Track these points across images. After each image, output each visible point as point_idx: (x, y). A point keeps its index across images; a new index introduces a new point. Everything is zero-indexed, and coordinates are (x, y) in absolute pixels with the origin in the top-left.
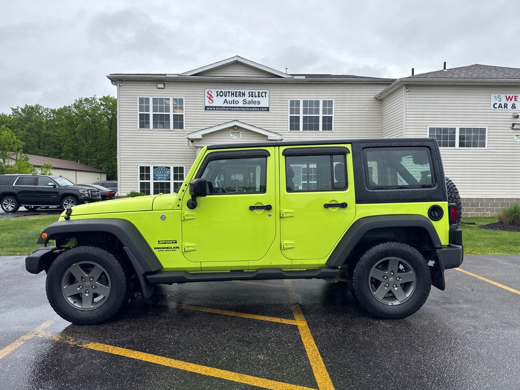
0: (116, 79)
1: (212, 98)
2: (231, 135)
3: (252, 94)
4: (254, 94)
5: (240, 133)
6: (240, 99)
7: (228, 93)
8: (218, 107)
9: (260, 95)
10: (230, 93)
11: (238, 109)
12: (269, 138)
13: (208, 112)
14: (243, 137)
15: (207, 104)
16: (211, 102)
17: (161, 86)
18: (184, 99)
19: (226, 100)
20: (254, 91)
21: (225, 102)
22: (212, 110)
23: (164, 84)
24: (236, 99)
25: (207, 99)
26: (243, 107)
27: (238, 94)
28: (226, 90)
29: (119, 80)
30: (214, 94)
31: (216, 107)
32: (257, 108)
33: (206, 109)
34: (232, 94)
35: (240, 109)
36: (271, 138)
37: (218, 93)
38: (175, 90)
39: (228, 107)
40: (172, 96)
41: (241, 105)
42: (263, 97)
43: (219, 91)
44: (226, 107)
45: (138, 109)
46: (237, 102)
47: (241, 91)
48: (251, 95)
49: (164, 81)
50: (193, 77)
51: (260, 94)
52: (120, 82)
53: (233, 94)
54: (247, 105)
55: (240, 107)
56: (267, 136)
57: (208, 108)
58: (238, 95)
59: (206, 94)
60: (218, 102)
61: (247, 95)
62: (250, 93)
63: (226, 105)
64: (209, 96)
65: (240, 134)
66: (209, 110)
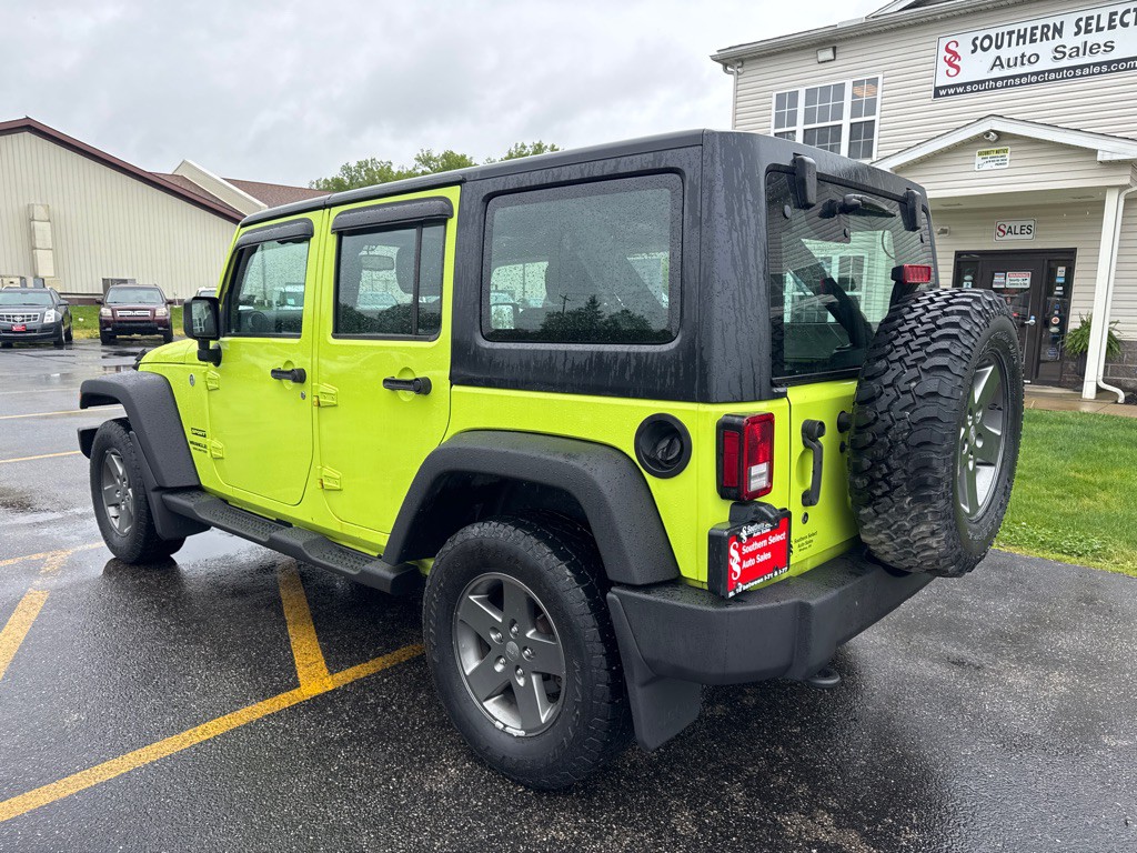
0: (733, 60)
1: (956, 62)
2: (979, 160)
3: (1088, 25)
4: (1094, 22)
5: (1005, 151)
6: (1045, 48)
7: (1006, 38)
8: (971, 83)
9: (1117, 22)
10: (1015, 37)
11: (1034, 78)
12: (1099, 158)
13: (943, 103)
14: (1015, 164)
15: (943, 81)
16: (953, 71)
17: (828, 54)
18: (880, 76)
19: (999, 58)
20: (1095, 13)
21: (994, 65)
22: (956, 93)
23: (834, 49)
24: (1029, 49)
25: (943, 66)
26: (1050, 71)
27: (1038, 32)
28: (1000, 31)
29: (738, 61)
30: (964, 47)
31: (964, 85)
32: (1100, 64)
33: (937, 95)
34: (1019, 37)
35: (1042, 77)
36: (1107, 157)
37: (978, 43)
38: (860, 59)
39: (1002, 79)
40: (851, 77)
41: (1046, 63)
42: (1125, 25)
43: (981, 35)
44: (995, 80)
45: (773, 124)
46: (1033, 60)
47: (1050, 22)
48: (1084, 27)
49: (835, 41)
50: (905, 12)
51: (1117, 18)
52: (740, 64)
53: (1024, 37)
54: (1066, 63)
55: (1043, 72)
56: (1094, 152)
57: (943, 92)
58: (1038, 36)
59: (943, 53)
60: (976, 67)
61: (1069, 29)
62: (1082, 24)
63: (997, 73)
64: (949, 56)
65: (1008, 156)
66: (947, 95)
